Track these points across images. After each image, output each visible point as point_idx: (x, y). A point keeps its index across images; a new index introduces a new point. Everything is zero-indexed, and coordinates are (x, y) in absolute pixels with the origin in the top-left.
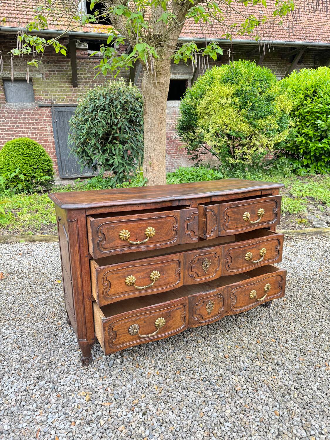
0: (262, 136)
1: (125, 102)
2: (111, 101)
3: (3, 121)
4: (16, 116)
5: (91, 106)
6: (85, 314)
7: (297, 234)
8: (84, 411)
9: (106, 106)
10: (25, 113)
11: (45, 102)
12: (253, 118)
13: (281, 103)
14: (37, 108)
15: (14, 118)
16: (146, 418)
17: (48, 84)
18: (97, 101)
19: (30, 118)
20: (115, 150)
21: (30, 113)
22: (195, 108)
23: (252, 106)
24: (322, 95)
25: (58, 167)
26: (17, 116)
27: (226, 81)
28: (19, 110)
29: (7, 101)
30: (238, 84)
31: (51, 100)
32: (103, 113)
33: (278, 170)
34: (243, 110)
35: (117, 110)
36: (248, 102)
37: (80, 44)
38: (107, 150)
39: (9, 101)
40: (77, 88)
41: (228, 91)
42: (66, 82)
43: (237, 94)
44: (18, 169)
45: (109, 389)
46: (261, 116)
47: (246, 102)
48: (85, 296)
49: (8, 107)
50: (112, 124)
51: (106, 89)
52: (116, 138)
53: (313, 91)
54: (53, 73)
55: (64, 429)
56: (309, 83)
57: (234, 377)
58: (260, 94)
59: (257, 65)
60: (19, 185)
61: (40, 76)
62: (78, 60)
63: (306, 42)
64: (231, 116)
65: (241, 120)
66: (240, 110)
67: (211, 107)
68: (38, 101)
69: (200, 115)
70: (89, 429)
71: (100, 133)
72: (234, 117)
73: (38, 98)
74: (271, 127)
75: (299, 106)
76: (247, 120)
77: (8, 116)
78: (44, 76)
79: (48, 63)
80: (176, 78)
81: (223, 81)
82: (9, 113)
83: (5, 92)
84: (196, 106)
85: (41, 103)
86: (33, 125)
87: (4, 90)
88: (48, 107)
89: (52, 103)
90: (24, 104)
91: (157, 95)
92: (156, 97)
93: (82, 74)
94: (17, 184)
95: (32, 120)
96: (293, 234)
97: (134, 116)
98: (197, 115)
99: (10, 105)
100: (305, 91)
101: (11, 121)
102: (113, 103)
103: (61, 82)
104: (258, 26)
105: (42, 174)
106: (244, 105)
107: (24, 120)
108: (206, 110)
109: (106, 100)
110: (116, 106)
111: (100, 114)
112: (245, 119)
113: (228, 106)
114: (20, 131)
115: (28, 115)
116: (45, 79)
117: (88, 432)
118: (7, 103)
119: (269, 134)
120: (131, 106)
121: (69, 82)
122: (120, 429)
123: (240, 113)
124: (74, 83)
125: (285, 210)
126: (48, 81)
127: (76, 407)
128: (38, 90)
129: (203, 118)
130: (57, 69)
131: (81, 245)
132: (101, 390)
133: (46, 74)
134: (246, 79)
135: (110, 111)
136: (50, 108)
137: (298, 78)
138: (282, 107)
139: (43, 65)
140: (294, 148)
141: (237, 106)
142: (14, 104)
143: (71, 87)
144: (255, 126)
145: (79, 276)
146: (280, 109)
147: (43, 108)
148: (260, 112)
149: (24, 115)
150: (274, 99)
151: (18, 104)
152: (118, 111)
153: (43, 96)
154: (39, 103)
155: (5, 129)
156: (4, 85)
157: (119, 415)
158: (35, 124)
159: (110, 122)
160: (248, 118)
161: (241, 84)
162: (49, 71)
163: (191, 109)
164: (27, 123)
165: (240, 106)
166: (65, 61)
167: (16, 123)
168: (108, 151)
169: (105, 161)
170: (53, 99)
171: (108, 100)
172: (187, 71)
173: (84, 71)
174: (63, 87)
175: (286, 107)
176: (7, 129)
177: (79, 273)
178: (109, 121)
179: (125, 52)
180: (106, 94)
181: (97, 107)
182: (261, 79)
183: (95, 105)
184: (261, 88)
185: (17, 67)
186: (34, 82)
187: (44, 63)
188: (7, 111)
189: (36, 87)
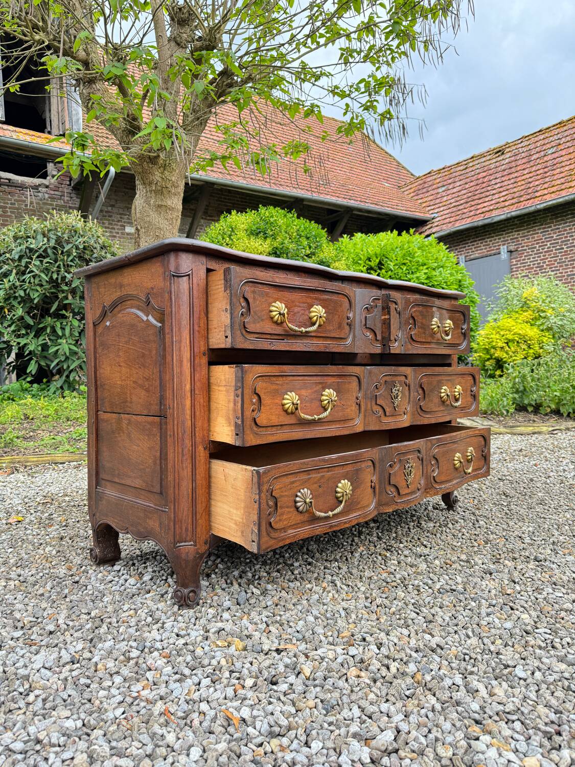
1: (85, 248)
2: (59, 241)
5: (19, 248)
9: (49, 251)
18: (31, 241)
20: (63, 329)
24: (392, 267)
27: (255, 233)
32: (42, 261)
35: (70, 258)
38: (44, 328)
41: (261, 247)
48: (197, 440)
50: (59, 281)
51: (47, 224)
52: (66, 307)
53: (378, 261)
56: (371, 251)
58: (308, 255)
59: (299, 217)
63: (352, 203)
71: (36, 297)
81: (252, 234)
91: (162, 226)
92: (159, 228)
100: (367, 262)
102: (62, 247)
109: (48, 240)
110: (69, 252)
111: (36, 263)
134: (285, 232)
135: (56, 261)
152: (71, 261)
159: (57, 279)
161: (279, 239)
168: (48, 330)
169: (40, 348)
178: (55, 276)
179: (68, 183)
180: (49, 231)
181: (31, 250)
182: (308, 236)
183: (27, 248)
184: (310, 248)
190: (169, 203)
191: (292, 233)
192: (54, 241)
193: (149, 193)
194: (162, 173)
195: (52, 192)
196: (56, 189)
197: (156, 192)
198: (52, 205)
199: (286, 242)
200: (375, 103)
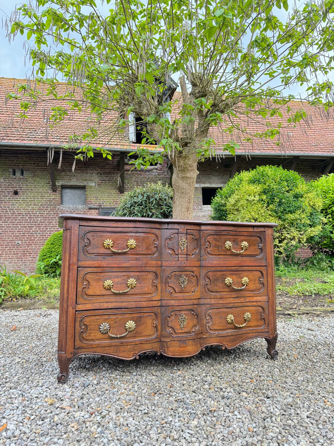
0: (292, 229)
1: (160, 199)
2: (148, 197)
5: (130, 202)
6: (67, 323)
7: (326, 312)
8: (43, 411)
9: (143, 202)
11: (95, 205)
12: (282, 212)
13: (310, 201)
14: (86, 210)
16: (103, 421)
17: (99, 191)
18: (136, 198)
22: (225, 205)
23: (280, 202)
27: (253, 182)
28: (71, 211)
29: (62, 203)
30: (265, 184)
31: (100, 204)
32: (140, 207)
33: (315, 266)
34: (271, 206)
36: (276, 198)
37: (129, 160)
39: (64, 204)
40: (123, 194)
41: (255, 190)
42: (115, 189)
43: (265, 192)
44: (59, 256)
45: (76, 400)
46: (289, 211)
47: (274, 199)
48: (69, 304)
49: (62, 208)
51: (144, 189)
54: (104, 182)
55: (16, 421)
57: (213, 402)
58: (288, 191)
59: (284, 170)
60: (57, 271)
61: (93, 184)
62: (126, 172)
64: (259, 211)
65: (269, 215)
66: (268, 206)
67: (240, 204)
68: (89, 204)
69: (230, 211)
70: (41, 422)
72: (262, 211)
73: (89, 201)
74: (301, 221)
75: (330, 205)
76: (275, 214)
78: (96, 185)
79: (101, 174)
80: (211, 186)
81: (251, 182)
83: (62, 197)
84: (226, 203)
85: (91, 206)
87: (61, 195)
88: (96, 209)
89: (100, 206)
90: (76, 207)
91: (184, 187)
93: (128, 183)
94: (56, 270)
96: (321, 311)
97: (167, 211)
98: (227, 211)
99: (64, 207)
102: (149, 200)
103: (110, 189)
104: (278, 135)
106: (272, 201)
108: (235, 207)
109: (143, 197)
110: (152, 202)
111: (136, 208)
112: (274, 213)
113: (256, 202)
116: (97, 187)
117: (40, 425)
118: (62, 205)
119: (300, 228)
120: (165, 202)
121: (117, 189)
122: (73, 425)
123: (268, 208)
124: (121, 190)
125: (314, 291)
126: (99, 188)
127: (36, 408)
128: (90, 195)
129: (233, 213)
130: (108, 179)
131: (72, 252)
132: (67, 400)
133: (98, 182)
134: (272, 179)
135: (146, 207)
136: (98, 210)
137: (327, 181)
138: (312, 204)
139: (96, 176)
140: (331, 245)
141: (264, 202)
142: (68, 206)
143: (118, 193)
144: (284, 220)
145: (66, 282)
146: (310, 205)
147: (92, 210)
148: (289, 207)
150: (302, 197)
151: (71, 206)
152: (153, 206)
153: (93, 200)
154: (89, 206)
156: (61, 191)
157: (76, 416)
160: (276, 213)
161: (268, 184)
162: (100, 180)
163: (221, 206)
165: (268, 202)
166: (115, 173)
170: (101, 203)
171: (145, 198)
172: (221, 181)
173: (130, 181)
174: (112, 193)
175: (316, 203)
177: (66, 279)
178: (145, 214)
179: (166, 166)
180: (144, 193)
181: (135, 202)
182: (288, 179)
183: (134, 201)
184: (288, 187)
185: (75, 177)
186: (87, 189)
187: (98, 174)
188: (61, 212)
189: (88, 193)
190: (188, 175)
191: (277, 179)
192: (145, 197)
193: (178, 172)
194: (184, 161)
195: (159, 172)
196: (161, 170)
197: (181, 171)
198: (158, 178)
199: (272, 185)
200: (320, 99)
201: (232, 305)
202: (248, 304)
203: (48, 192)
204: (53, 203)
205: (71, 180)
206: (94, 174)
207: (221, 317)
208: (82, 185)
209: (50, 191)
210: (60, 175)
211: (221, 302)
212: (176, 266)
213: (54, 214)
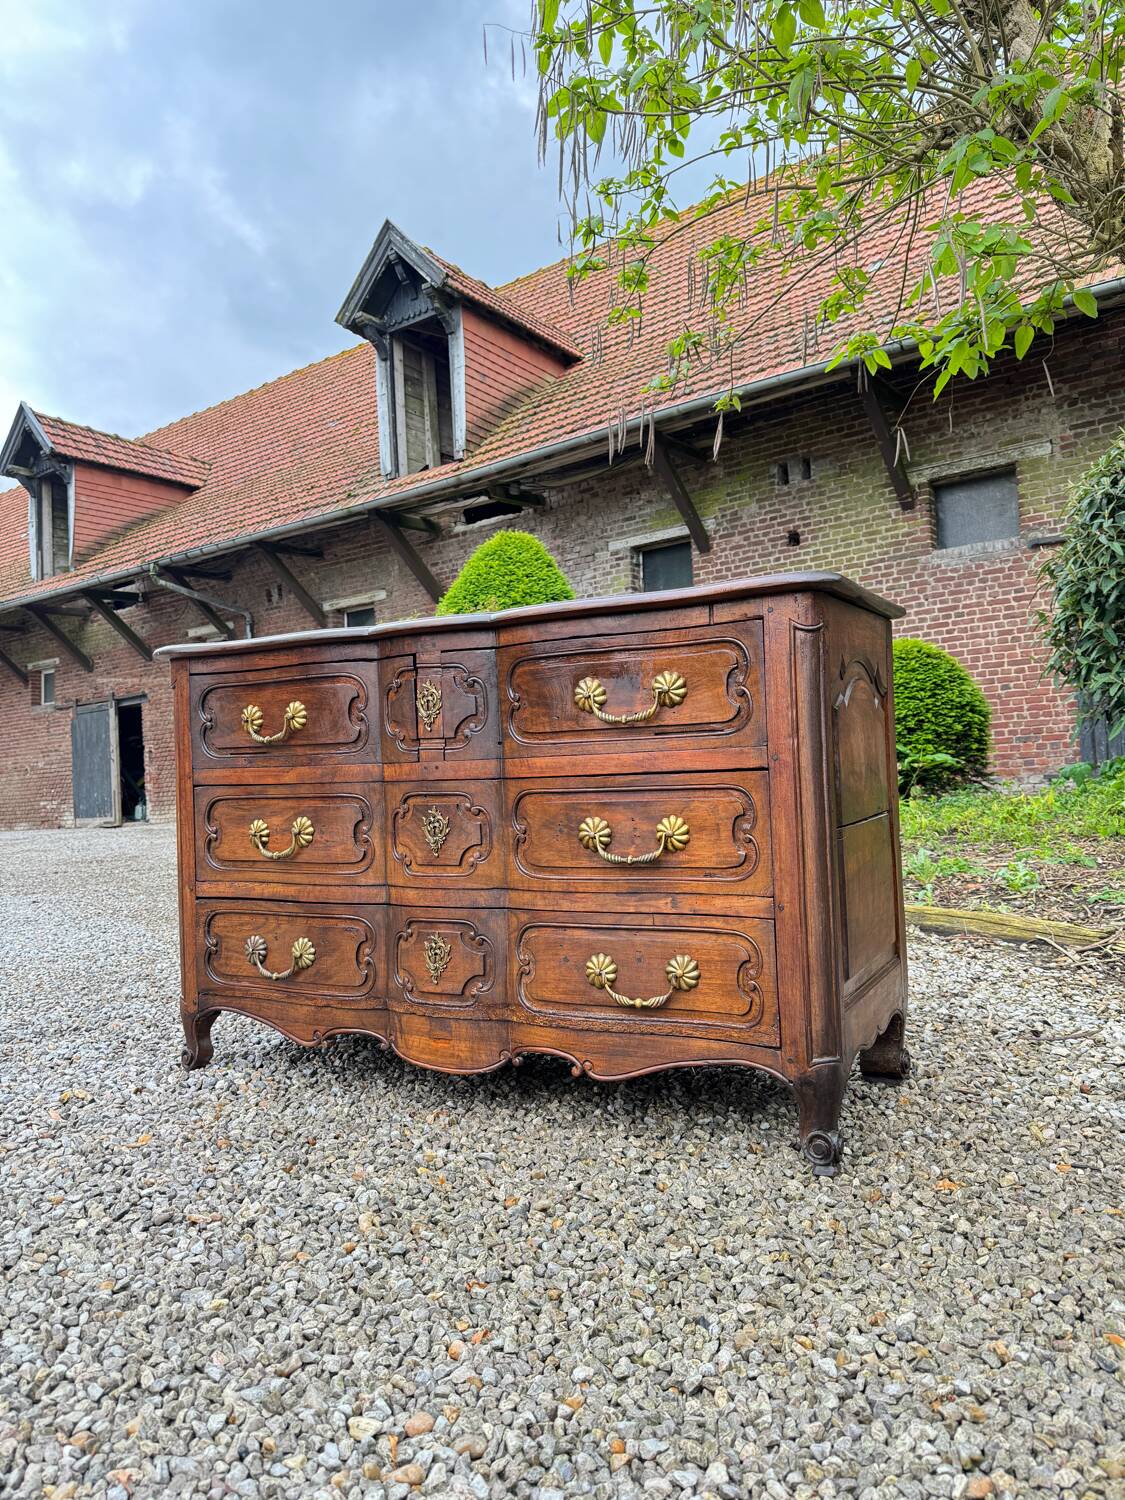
3: (920, 605)
4: (957, 585)
10: (985, 573)
14: (1024, 552)
15: (951, 593)
17: (1068, 471)
19: (1000, 586)
21: (1001, 570)
25: (1081, 744)
26: (961, 585)
28: (969, 568)
39: (947, 544)
49: (936, 561)
54: (1087, 430)
61: (1044, 450)
68: (1031, 530)
73: (1031, 519)
77: (933, 588)
78: (1057, 448)
79: (1074, 402)
82: (938, 580)
83: (937, 522)
85: (1041, 535)
86: (1007, 609)
87: (936, 517)
90: (984, 548)
95: (1004, 593)
99: (942, 557)
101: (941, 602)
105: (930, 747)
107: (979, 597)
114: (965, 630)
115: (995, 579)
116: (1058, 457)
118: (939, 552)
126: (1069, 461)
128: (1033, 495)
130: (1102, 413)
133: (1062, 439)
139: (1055, 416)
147: (1045, 550)
149: (981, 581)
151: (966, 548)
153: (1048, 513)
154: (1032, 535)
155: (922, 628)
156: (933, 502)
158: (1013, 603)
162: (1072, 427)
164: (989, 604)
167: (956, 608)
176: (929, 627)
185: (974, 442)
186: (1021, 473)
187: (1059, 407)
188: (935, 574)
189: (1026, 488)
201: (609, 920)
202: (685, 922)
203: (889, 516)
204: (907, 549)
205: (960, 453)
206: (1044, 411)
207: (566, 960)
208: (1002, 461)
209: (892, 511)
210: (921, 447)
211: (566, 905)
212: (414, 777)
213: (912, 585)
